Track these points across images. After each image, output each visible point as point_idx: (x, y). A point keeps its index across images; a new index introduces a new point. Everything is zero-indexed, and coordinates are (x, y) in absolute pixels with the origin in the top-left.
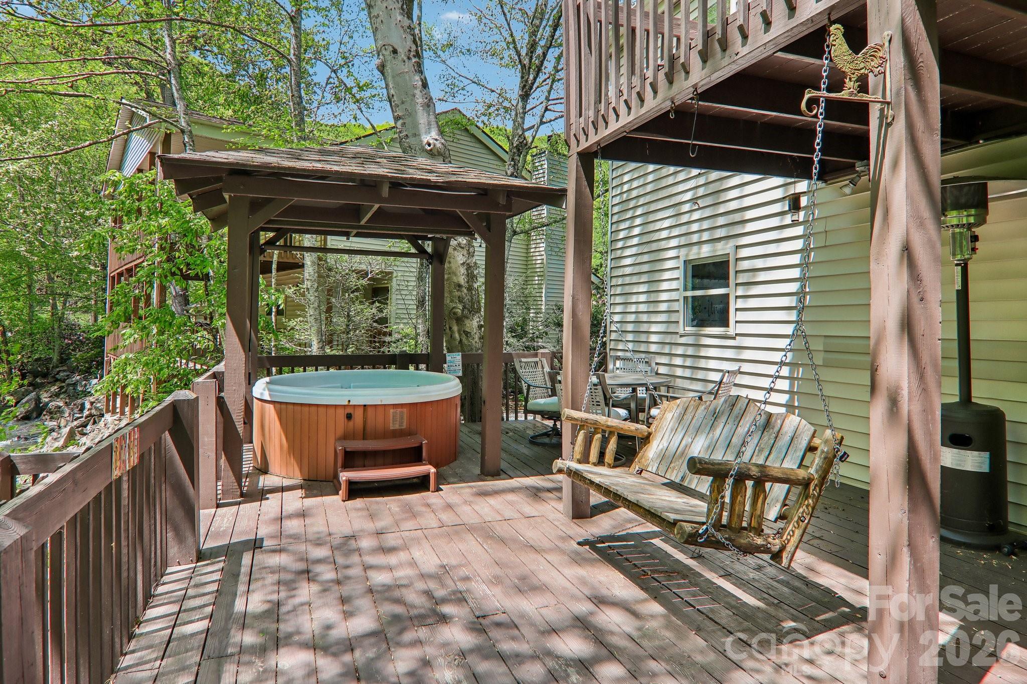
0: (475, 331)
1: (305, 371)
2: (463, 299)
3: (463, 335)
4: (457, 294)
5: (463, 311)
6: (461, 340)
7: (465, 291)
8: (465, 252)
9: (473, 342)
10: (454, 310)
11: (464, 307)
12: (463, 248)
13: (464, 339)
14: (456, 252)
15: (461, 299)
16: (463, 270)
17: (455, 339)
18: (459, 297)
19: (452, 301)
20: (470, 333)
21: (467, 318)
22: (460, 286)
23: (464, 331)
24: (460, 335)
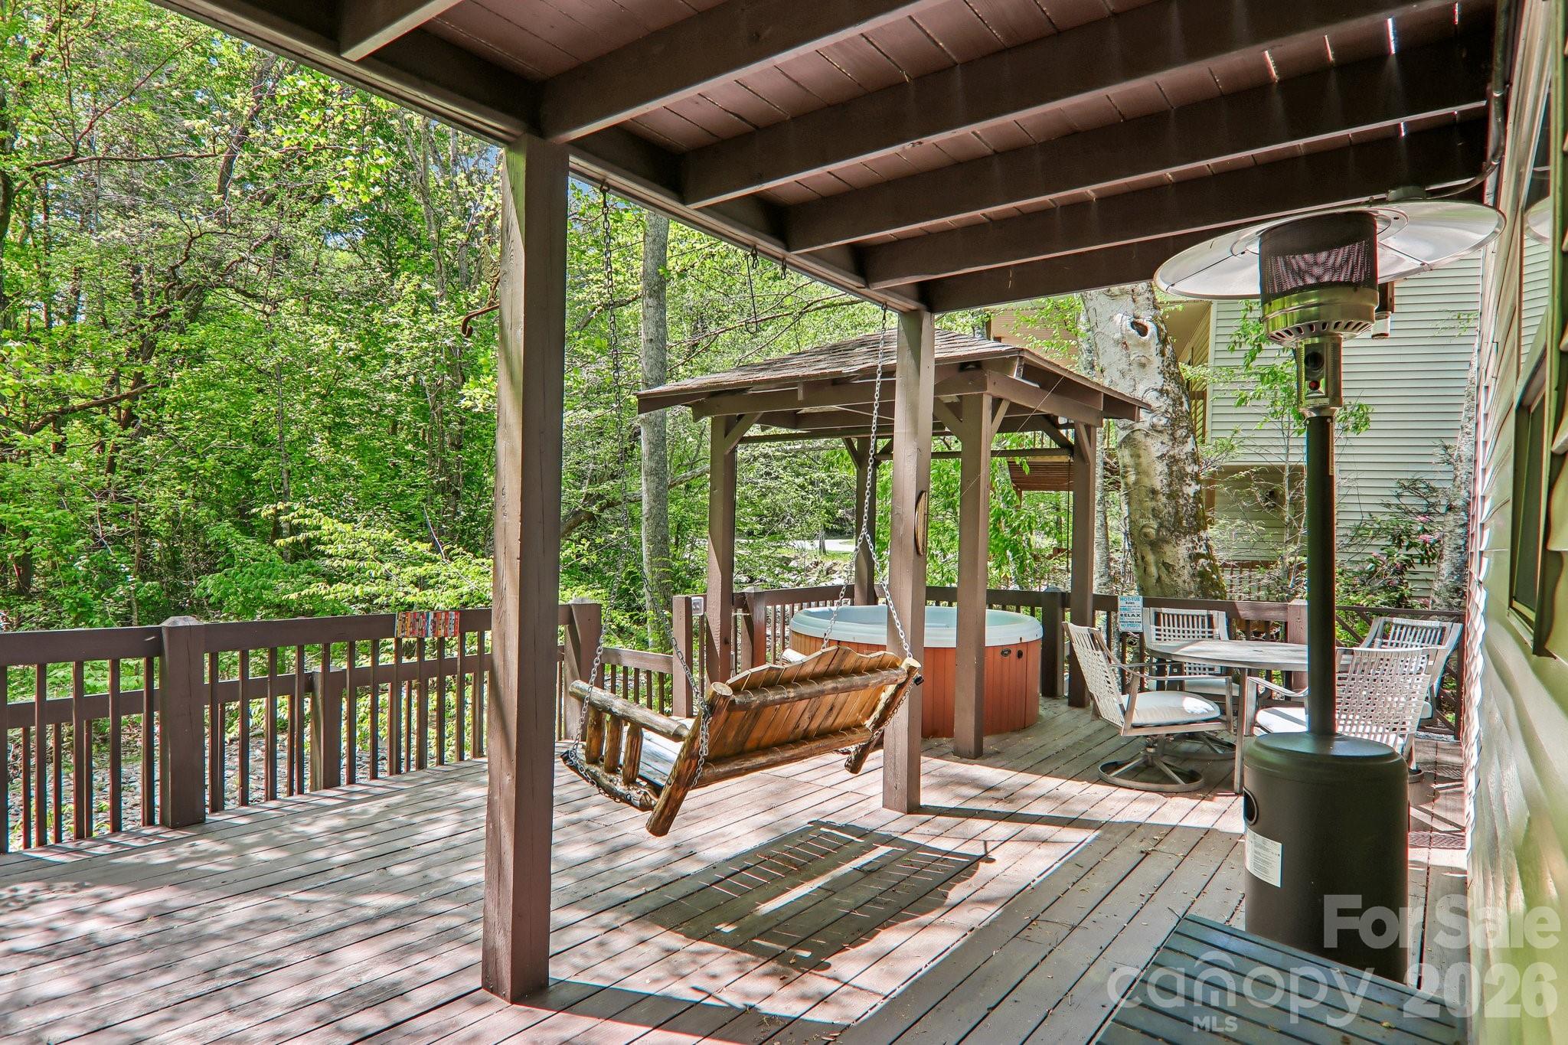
0: (1182, 563)
1: (938, 604)
2: (1160, 512)
3: (1163, 569)
4: (1151, 504)
5: (1158, 531)
6: (1159, 577)
7: (1164, 499)
8: (1166, 438)
9: (1180, 581)
10: (1145, 530)
11: (1161, 525)
12: (1160, 432)
13: (1164, 576)
14: (1149, 439)
15: (1155, 513)
16: (1161, 467)
17: (1150, 576)
18: (1153, 510)
19: (1143, 516)
20: (1173, 566)
21: (1168, 542)
22: (1154, 492)
23: (1164, 564)
24: (1158, 569)
